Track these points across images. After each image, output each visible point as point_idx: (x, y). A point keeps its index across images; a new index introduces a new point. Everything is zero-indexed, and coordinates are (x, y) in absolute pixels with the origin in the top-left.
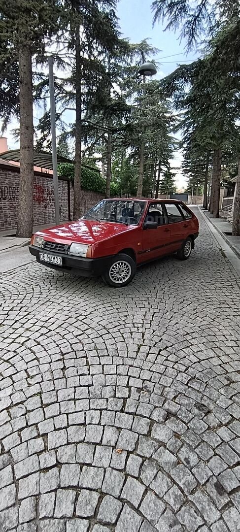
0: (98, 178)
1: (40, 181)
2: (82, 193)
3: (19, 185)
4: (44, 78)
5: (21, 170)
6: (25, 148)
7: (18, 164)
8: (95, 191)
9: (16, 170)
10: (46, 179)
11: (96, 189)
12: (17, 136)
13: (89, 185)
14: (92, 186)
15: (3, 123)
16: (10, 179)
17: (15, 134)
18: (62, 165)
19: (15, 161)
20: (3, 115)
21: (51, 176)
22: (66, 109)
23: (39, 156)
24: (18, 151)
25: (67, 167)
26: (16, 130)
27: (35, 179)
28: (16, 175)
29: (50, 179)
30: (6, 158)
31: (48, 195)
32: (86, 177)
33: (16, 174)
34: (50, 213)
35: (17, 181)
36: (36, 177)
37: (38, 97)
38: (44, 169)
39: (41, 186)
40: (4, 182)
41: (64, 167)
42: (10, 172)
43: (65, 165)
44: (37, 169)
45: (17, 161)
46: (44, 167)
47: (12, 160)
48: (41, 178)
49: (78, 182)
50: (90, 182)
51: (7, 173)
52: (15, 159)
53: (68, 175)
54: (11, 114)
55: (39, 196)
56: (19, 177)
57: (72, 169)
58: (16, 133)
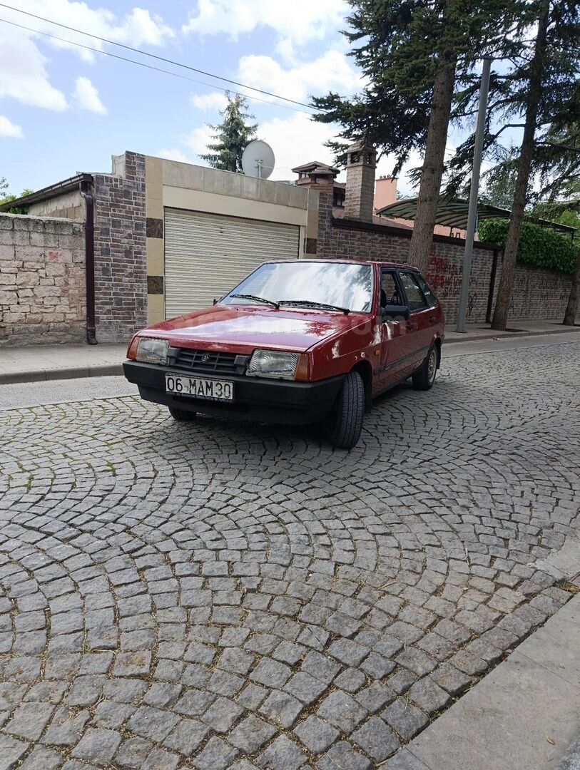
0: (561, 245)
1: (443, 252)
2: (523, 273)
3: (407, 258)
4: (476, 80)
5: (414, 235)
6: (426, 201)
7: (410, 224)
8: (553, 269)
9: (406, 234)
10: (452, 247)
11: (555, 267)
12: (416, 179)
13: (538, 258)
14: (545, 259)
15: (398, 161)
16: (395, 248)
17: (413, 175)
18: (488, 222)
19: (406, 219)
20: (399, 150)
21: (461, 242)
22: (506, 126)
23: (449, 208)
24: (413, 202)
25: (497, 225)
26: (417, 169)
27: (435, 249)
28: (405, 243)
29: (460, 248)
30: (391, 215)
31: (453, 275)
32: (534, 243)
33: (406, 240)
34: (452, 307)
35: (404, 252)
36: (437, 244)
37: (460, 113)
38: (455, 231)
39: (442, 260)
40: (386, 254)
41: (492, 225)
42: (396, 239)
43: (495, 221)
44: (441, 230)
45: (410, 218)
46: (456, 227)
47: (401, 217)
48: (444, 246)
49: (512, 252)
50: (542, 251)
51: (392, 239)
52: (407, 216)
53: (497, 240)
54: (413, 147)
55: (437, 276)
56: (408, 245)
57: (504, 229)
58: (416, 174)
